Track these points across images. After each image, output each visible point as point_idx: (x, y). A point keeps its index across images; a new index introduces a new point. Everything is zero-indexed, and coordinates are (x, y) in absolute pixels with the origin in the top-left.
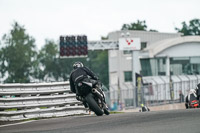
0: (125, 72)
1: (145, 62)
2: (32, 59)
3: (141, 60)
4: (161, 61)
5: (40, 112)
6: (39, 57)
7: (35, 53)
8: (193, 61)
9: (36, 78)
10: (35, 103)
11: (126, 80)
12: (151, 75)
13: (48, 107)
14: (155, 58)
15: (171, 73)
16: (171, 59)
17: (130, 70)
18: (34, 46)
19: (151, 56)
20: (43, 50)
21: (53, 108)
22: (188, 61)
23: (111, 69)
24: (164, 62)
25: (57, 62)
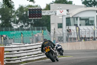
1: (68, 19)
3: (66, 18)
4: (75, 19)
6: (16, 13)
7: (14, 11)
8: (90, 19)
9: (14, 23)
10: (25, 54)
13: (31, 55)
14: (73, 17)
15: (80, 25)
16: (80, 18)
18: (14, 8)
19: (71, 16)
20: (18, 10)
22: (88, 19)
24: (77, 20)
25: (25, 16)
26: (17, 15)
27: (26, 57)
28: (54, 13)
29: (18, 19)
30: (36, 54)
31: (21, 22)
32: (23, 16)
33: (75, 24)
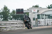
1: (38, 15)
2: (9, 15)
3: (37, 15)
7: (10, 13)
9: (10, 19)
11: (33, 20)
13: (13, 27)
15: (45, 18)
16: (45, 15)
17: (34, 17)
19: (40, 14)
22: (50, 15)
25: (16, 16)
26: (11, 15)
27: (10, 28)
28: (30, 11)
30: (16, 27)
31: (14, 19)
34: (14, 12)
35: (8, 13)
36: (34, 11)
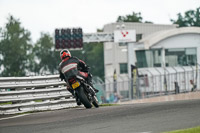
0: (121, 64)
1: (140, 53)
2: (28, 52)
3: (137, 52)
4: (157, 52)
5: (35, 106)
6: (34, 50)
7: (30, 46)
8: (188, 53)
11: (122, 72)
12: (146, 66)
13: (43, 100)
14: (150, 49)
15: (167, 65)
16: (166, 51)
17: (125, 61)
18: (29, 40)
19: (147, 47)
20: (38, 43)
21: (48, 101)
22: (184, 52)
23: (106, 62)
24: (160, 54)
25: (53, 55)
26: (37, 55)
28: (108, 38)
29: (38, 61)
31: (45, 69)
32: (49, 56)
33: (157, 62)
34: (45, 40)
35: (25, 44)
36: (121, 37)
